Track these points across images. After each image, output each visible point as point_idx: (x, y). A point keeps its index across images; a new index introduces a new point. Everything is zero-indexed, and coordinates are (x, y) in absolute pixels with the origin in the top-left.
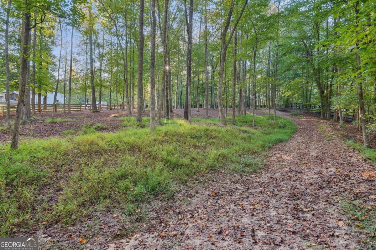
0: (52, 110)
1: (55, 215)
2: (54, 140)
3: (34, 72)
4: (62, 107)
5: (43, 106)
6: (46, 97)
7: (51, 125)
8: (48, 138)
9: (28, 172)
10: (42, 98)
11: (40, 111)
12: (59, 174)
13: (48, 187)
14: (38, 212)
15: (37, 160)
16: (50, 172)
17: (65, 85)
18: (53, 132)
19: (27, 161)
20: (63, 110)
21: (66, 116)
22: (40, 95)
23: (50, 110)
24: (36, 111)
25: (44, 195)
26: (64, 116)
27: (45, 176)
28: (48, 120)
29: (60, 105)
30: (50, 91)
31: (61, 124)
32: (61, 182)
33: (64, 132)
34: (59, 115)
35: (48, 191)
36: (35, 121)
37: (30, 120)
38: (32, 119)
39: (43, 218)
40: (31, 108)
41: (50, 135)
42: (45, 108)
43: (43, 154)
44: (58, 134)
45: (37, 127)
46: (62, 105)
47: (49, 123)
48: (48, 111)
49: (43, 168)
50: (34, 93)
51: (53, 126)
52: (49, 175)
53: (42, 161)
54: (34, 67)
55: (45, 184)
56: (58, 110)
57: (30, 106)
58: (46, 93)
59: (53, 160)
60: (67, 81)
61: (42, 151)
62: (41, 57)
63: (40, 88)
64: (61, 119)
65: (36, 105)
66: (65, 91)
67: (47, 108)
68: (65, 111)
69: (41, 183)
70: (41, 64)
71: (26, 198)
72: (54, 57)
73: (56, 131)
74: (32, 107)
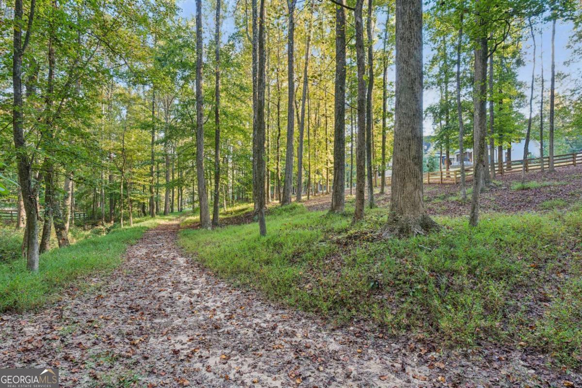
0: (522, 169)
1: (540, 339)
2: (529, 217)
3: (493, 116)
4: (537, 162)
5: (506, 164)
6: (509, 150)
7: (521, 192)
8: (519, 213)
9: (493, 260)
10: (505, 152)
11: (501, 172)
12: (542, 274)
13: (524, 289)
14: (512, 324)
15: (505, 245)
16: (527, 268)
17: (542, 124)
18: (523, 203)
19: (491, 244)
20: (540, 167)
21: (545, 177)
22: (501, 149)
23: (517, 170)
24: (496, 172)
25: (518, 300)
26: (543, 178)
27: (518, 272)
28: (516, 185)
29: (533, 159)
30: (516, 140)
31: (537, 191)
32: (546, 288)
33: (544, 204)
34: (533, 177)
35: (524, 295)
36: (497, 187)
37: (489, 187)
38: (492, 184)
39: (519, 334)
40: (490, 170)
41: (519, 208)
42: (509, 167)
43: (513, 237)
44: (533, 207)
45: (500, 196)
46: (538, 159)
47: (518, 189)
48: (515, 172)
49: (515, 258)
50: (492, 148)
51: (523, 195)
52: (525, 271)
53: (513, 248)
54: (492, 110)
55: (520, 284)
56: (529, 168)
57: (488, 166)
58: (510, 143)
59: (531, 248)
60: (545, 117)
61: (512, 233)
62: (501, 92)
63: (501, 139)
64: (538, 182)
65: (496, 164)
66: (541, 134)
67: (512, 167)
68: (543, 169)
69: (513, 280)
70: (501, 103)
71: (493, 296)
72: (521, 85)
73: (529, 202)
74: (491, 168)
